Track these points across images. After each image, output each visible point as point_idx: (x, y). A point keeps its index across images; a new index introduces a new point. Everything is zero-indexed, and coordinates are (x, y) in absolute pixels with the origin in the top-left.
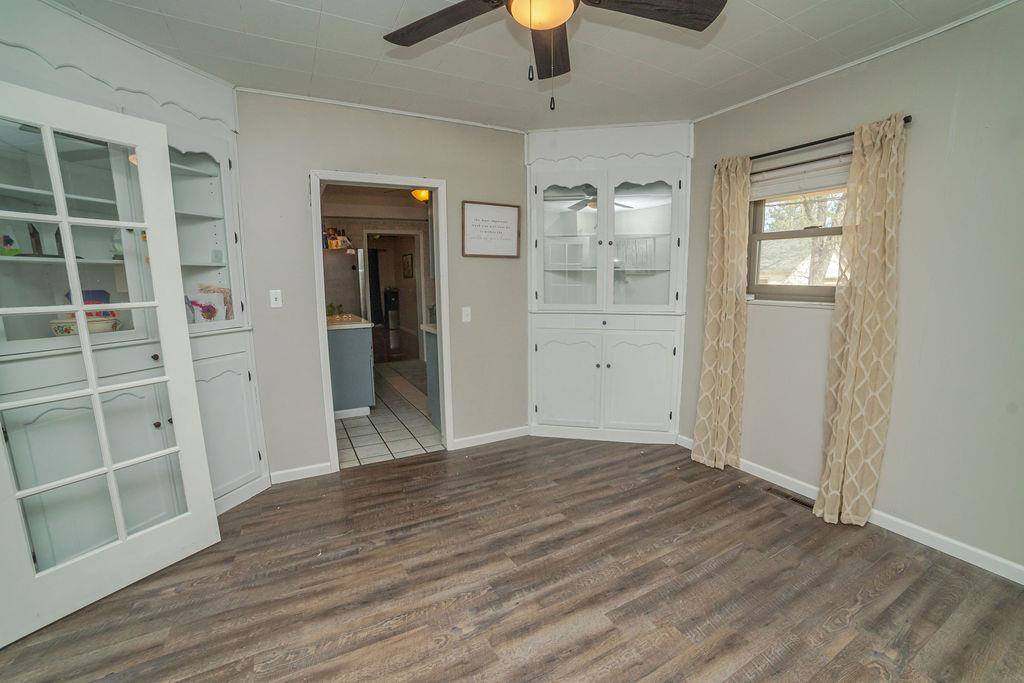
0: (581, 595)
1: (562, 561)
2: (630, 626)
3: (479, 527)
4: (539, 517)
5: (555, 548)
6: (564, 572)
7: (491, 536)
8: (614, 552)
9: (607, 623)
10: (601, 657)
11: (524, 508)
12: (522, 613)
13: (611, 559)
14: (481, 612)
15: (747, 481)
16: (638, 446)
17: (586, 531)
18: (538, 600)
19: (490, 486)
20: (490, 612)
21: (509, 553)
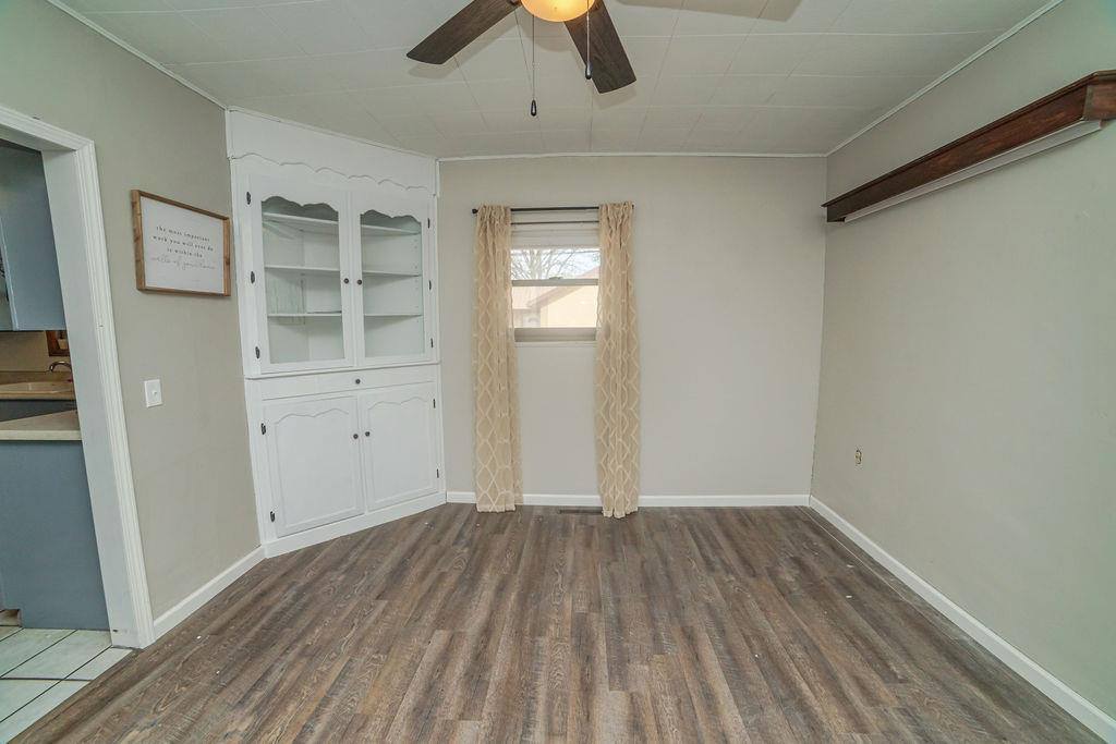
0: (571, 692)
1: (510, 676)
3: (366, 719)
4: (421, 652)
5: (486, 668)
6: (530, 686)
7: (400, 717)
8: (537, 631)
11: (388, 652)
13: (544, 641)
15: (539, 512)
16: (414, 520)
17: (487, 631)
18: (550, 734)
19: (302, 654)
21: (451, 716)
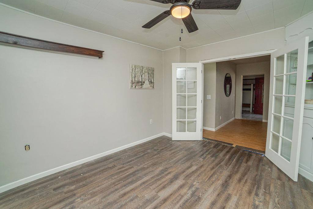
0: (169, 202)
2: (152, 195)
9: (159, 194)
10: (160, 185)
12: (185, 191)
14: (196, 188)
18: (182, 196)
20: (193, 189)
